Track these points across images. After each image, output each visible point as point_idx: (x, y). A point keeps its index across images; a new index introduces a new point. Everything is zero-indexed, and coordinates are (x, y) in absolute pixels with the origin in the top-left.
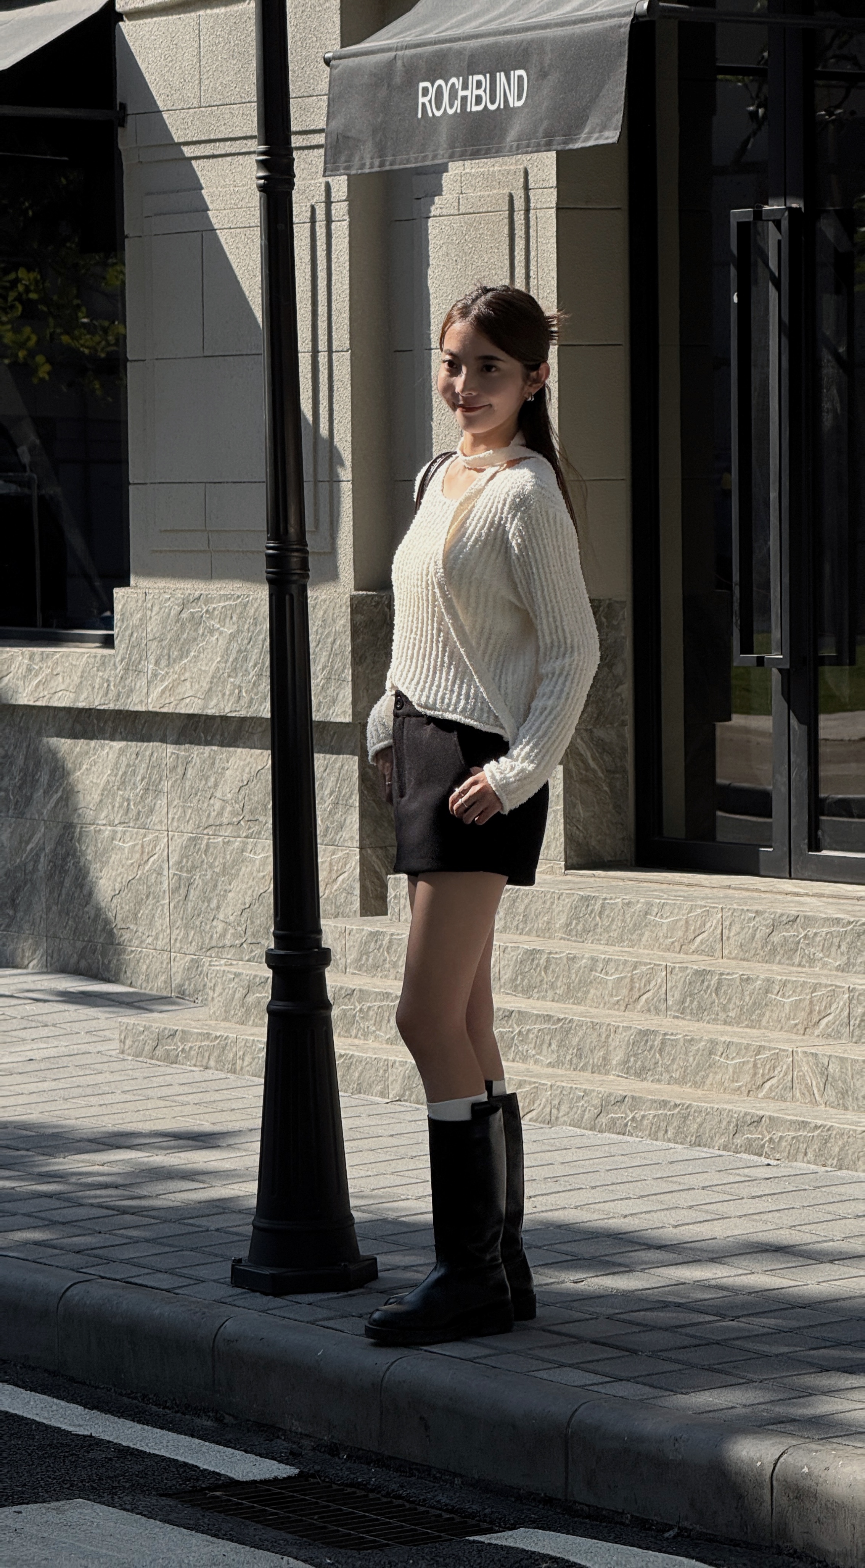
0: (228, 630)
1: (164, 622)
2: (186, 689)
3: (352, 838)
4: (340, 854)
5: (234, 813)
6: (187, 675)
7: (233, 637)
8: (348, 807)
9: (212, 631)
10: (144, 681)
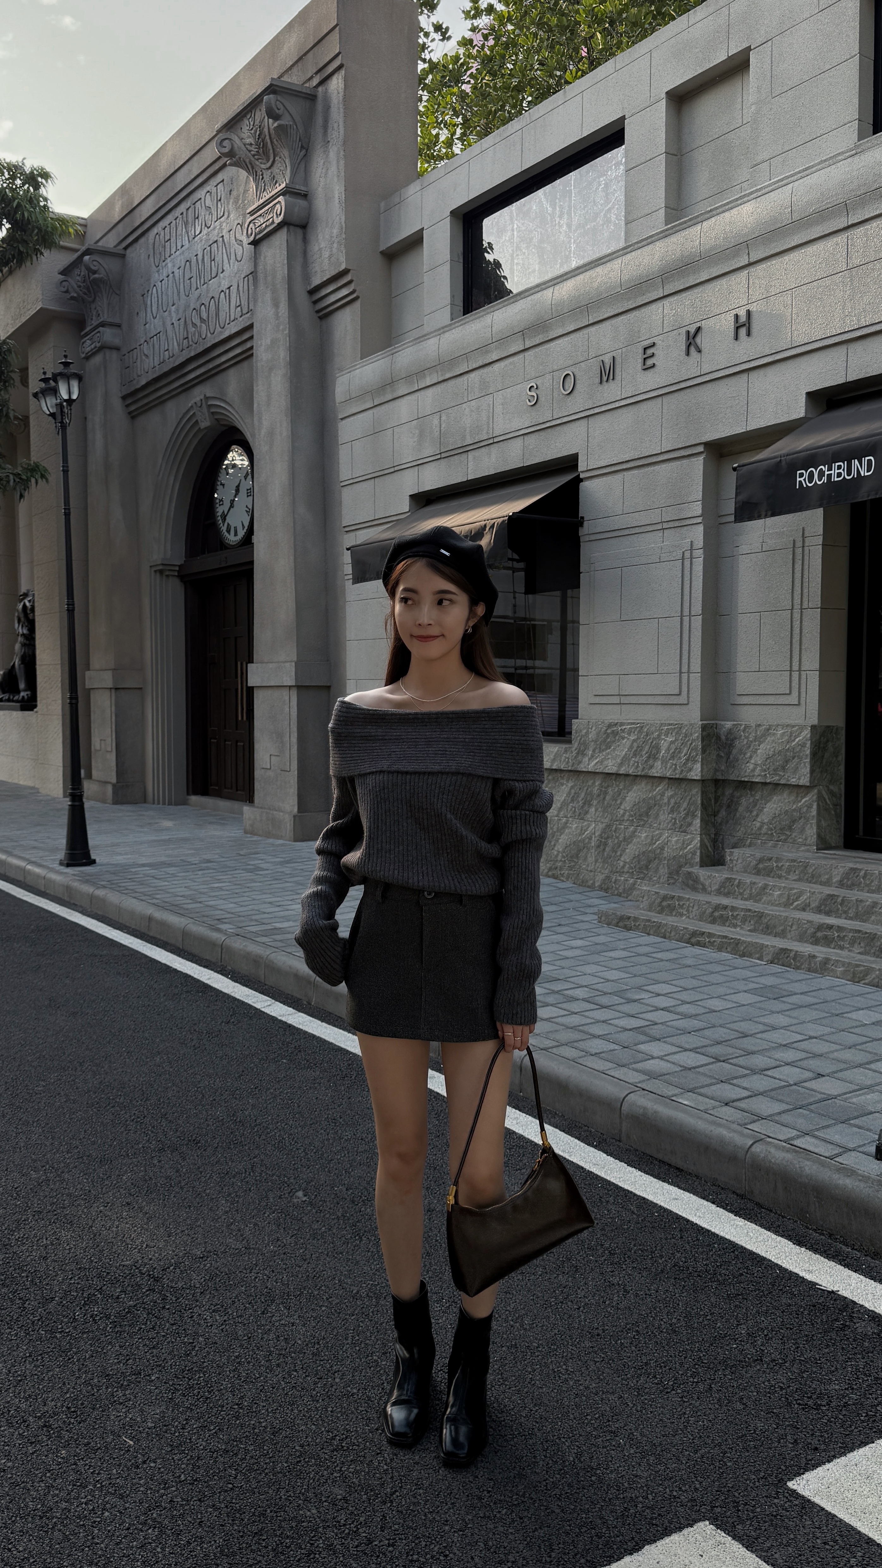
0: (632, 738)
1: (598, 734)
2: (610, 763)
3: (696, 830)
4: (689, 836)
5: (631, 816)
6: (609, 756)
7: (634, 741)
8: (694, 816)
9: (623, 738)
10: (587, 759)
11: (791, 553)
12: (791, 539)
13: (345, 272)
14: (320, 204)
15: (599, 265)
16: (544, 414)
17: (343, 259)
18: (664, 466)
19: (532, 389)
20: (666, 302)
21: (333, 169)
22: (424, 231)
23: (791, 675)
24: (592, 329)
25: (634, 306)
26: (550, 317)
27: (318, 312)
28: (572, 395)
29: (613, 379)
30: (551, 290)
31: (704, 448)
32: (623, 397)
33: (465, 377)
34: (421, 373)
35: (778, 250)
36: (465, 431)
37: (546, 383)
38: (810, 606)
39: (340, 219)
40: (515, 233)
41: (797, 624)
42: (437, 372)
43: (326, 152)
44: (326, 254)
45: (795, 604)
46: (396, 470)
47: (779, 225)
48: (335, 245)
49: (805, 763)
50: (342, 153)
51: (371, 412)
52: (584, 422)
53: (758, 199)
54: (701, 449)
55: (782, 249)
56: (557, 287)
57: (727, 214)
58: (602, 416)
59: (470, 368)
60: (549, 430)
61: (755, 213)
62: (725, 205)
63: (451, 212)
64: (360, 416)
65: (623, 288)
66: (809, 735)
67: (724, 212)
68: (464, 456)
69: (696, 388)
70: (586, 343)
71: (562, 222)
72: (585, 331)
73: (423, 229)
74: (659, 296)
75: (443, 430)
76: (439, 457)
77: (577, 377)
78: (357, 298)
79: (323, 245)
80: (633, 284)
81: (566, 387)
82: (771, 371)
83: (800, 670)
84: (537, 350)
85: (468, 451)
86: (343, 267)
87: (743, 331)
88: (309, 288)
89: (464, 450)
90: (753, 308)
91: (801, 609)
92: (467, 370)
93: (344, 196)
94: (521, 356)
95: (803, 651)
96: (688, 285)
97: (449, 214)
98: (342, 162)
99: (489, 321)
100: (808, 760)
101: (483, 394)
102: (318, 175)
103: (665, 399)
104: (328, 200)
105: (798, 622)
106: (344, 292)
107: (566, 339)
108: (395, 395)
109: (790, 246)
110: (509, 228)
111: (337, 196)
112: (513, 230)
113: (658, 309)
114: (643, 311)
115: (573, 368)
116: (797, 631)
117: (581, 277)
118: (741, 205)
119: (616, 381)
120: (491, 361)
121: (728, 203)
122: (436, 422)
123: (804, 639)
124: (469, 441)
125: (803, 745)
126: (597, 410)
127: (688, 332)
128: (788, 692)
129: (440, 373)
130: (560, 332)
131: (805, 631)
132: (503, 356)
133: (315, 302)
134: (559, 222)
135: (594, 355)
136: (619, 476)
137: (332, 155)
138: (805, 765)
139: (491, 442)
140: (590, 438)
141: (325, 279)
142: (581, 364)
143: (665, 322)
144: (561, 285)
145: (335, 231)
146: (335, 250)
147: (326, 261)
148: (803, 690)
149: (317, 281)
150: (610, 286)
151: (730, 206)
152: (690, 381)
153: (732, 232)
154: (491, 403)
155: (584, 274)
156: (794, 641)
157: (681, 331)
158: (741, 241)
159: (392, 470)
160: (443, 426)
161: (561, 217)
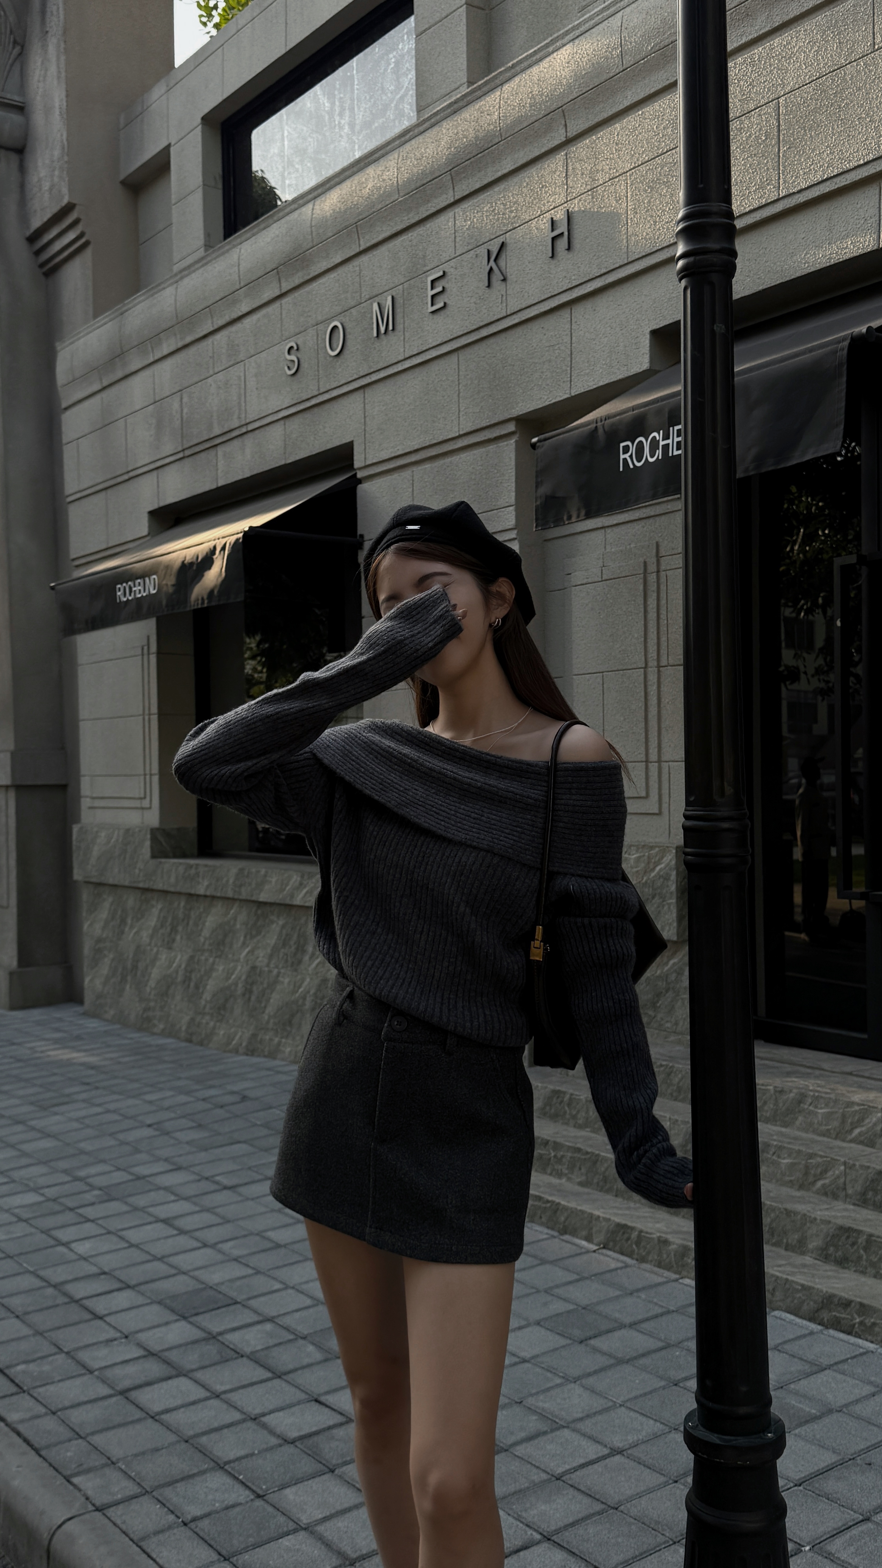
11: (641, 581)
12: (641, 560)
13: (68, 209)
14: (38, 118)
15: (369, 164)
16: (308, 387)
17: (65, 190)
18: (464, 456)
19: (292, 351)
20: (458, 210)
21: (53, 69)
22: (172, 149)
23: (647, 768)
24: (364, 259)
25: (417, 219)
26: (310, 245)
27: (42, 266)
28: (342, 356)
29: (393, 329)
30: (310, 205)
31: (516, 427)
32: (407, 356)
33: (210, 340)
34: (155, 338)
35: (605, 115)
36: (212, 416)
37: (308, 340)
38: (671, 662)
39: (62, 135)
40: (286, 143)
41: (653, 690)
42: (175, 335)
43: (45, 47)
44: (46, 186)
45: (650, 660)
46: (131, 477)
47: (605, 77)
48: (57, 173)
49: (669, 904)
50: (62, 45)
51: (98, 397)
52: (358, 396)
53: (577, 41)
54: (511, 427)
55: (610, 113)
56: (318, 202)
57: (535, 70)
58: (380, 386)
59: (216, 327)
60: (316, 410)
61: (572, 62)
62: (531, 55)
63: (203, 118)
64: (86, 404)
65: (401, 194)
66: (674, 862)
67: (530, 66)
68: (212, 452)
69: (503, 335)
70: (357, 279)
71: (343, 122)
72: (356, 262)
73: (169, 146)
74: (448, 202)
75: (184, 419)
76: (181, 455)
77: (348, 331)
78: (86, 244)
79: (43, 173)
80: (413, 187)
81: (334, 345)
82: (603, 303)
83: (659, 761)
84: (296, 294)
85: (216, 446)
86: (65, 201)
87: (562, 243)
88: (28, 234)
89: (211, 445)
90: (575, 206)
91: (659, 667)
92: (212, 329)
93: (65, 104)
94: (276, 305)
95: (663, 731)
96: (485, 182)
97: (199, 121)
98: (63, 58)
99: (236, 257)
100: (674, 901)
101: (231, 363)
102: (36, 78)
103: (464, 355)
104: (48, 111)
105: (655, 687)
106: (71, 236)
107: (332, 275)
108: (128, 371)
109: (621, 107)
110: (278, 136)
111: (57, 105)
112: (283, 140)
113: (448, 221)
114: (428, 226)
115: (341, 317)
116: (653, 700)
117: (348, 183)
118: (553, 52)
119: (396, 333)
120: (240, 314)
121: (535, 52)
122: (176, 405)
123: (663, 712)
124: (217, 431)
125: (666, 878)
126: (374, 377)
127: (489, 253)
128: (643, 794)
129: (178, 336)
130: (324, 265)
131: (665, 700)
132: (254, 306)
133: (38, 253)
134: (339, 123)
135: (367, 297)
136: (406, 474)
137: (52, 49)
138: (669, 908)
139: (243, 432)
140: (367, 419)
141: (45, 219)
142: (353, 310)
143: (458, 239)
144: (323, 198)
145: (57, 153)
146: (56, 179)
147: (47, 195)
148: (665, 791)
149: (36, 223)
150: (385, 192)
151: (538, 56)
152: (493, 325)
153: (543, 94)
154: (242, 374)
155: (351, 179)
156: (650, 716)
157: (478, 250)
158: (554, 106)
159: (126, 477)
160: (185, 411)
161: (341, 115)
